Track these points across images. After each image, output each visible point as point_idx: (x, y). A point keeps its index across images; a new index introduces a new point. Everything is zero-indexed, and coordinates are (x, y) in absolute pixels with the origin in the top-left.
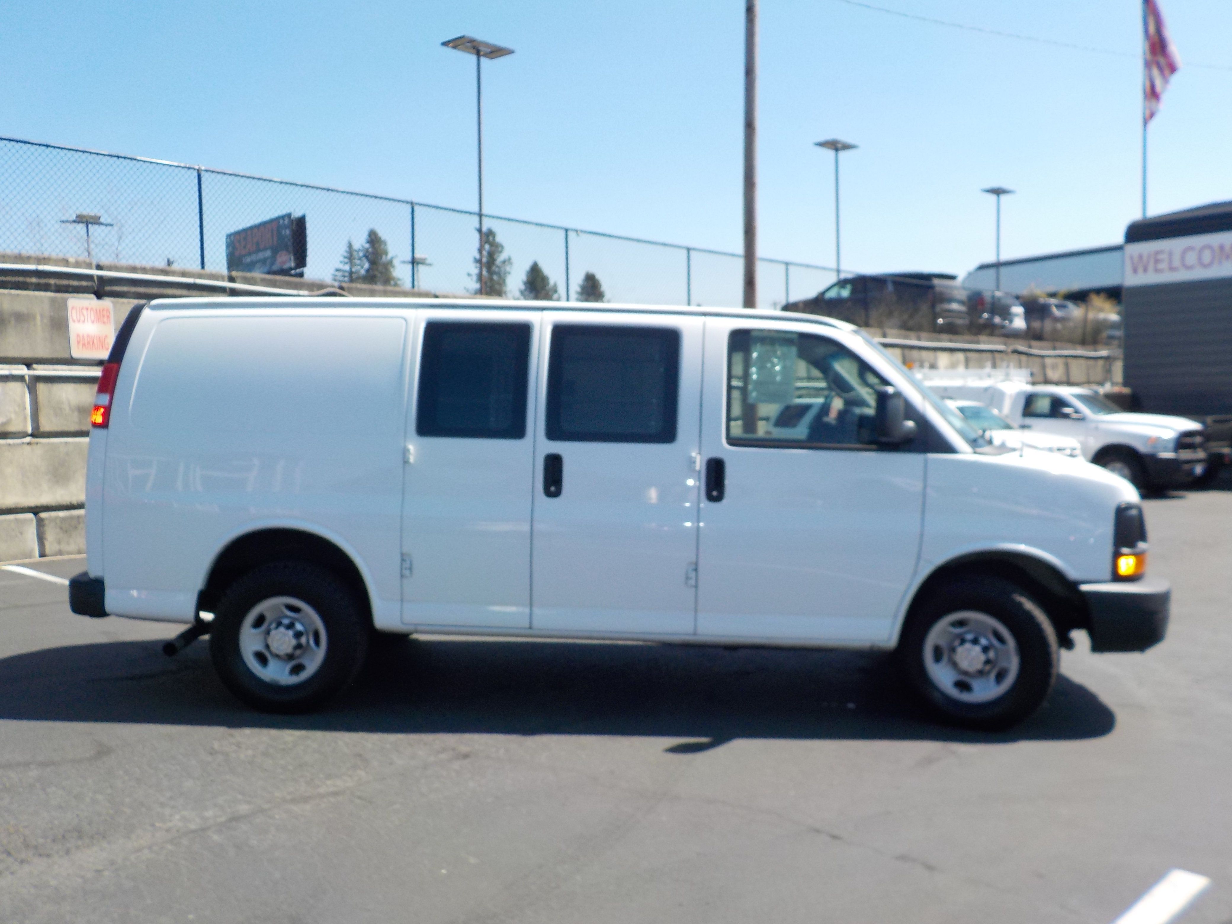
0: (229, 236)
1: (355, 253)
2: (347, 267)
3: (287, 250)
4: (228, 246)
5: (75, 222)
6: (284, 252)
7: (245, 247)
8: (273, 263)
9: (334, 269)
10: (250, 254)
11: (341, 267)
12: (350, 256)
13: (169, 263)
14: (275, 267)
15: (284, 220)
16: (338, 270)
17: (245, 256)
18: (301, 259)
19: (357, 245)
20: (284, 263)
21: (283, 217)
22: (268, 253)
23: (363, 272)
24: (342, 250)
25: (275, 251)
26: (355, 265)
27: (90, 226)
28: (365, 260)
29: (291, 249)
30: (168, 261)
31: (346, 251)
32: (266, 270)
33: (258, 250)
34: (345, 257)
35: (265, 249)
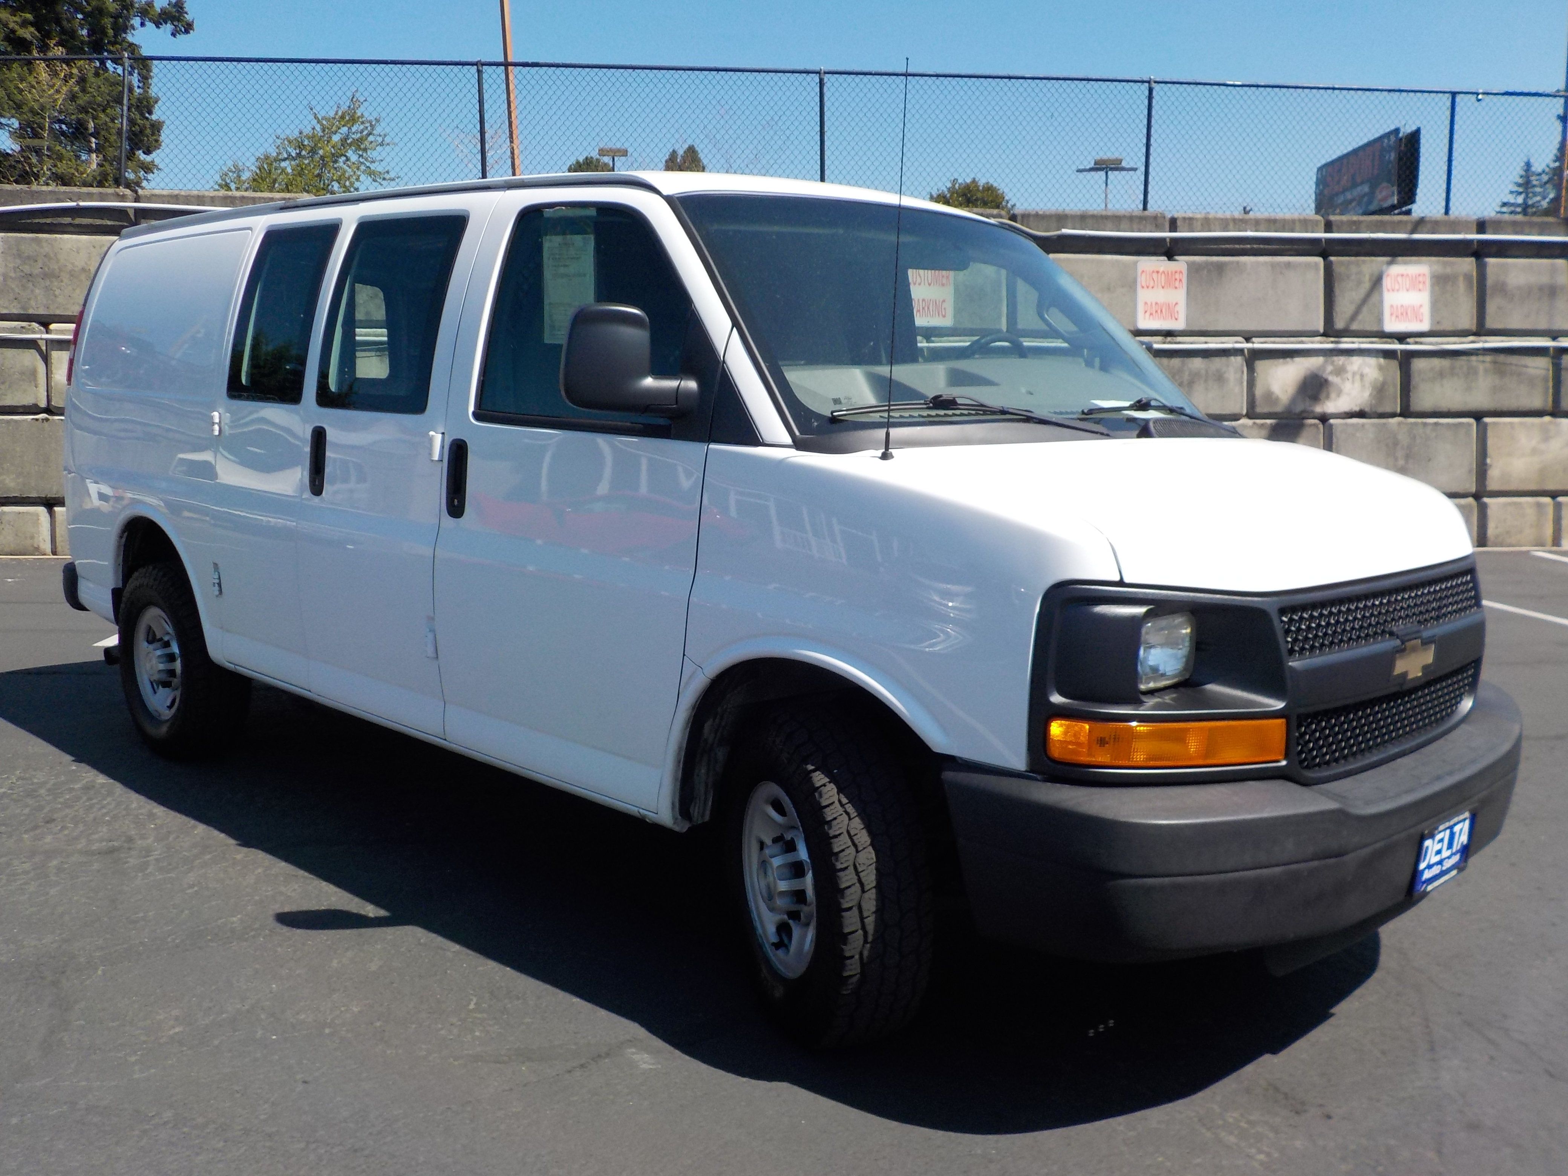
0: (1320, 169)
1: (1534, 180)
2: (1520, 200)
3: (1389, 181)
4: (1317, 184)
5: (1091, 170)
6: (1385, 184)
7: (1339, 182)
8: (1370, 202)
9: (1499, 202)
10: (1344, 191)
11: (1511, 199)
12: (1526, 184)
13: (1246, 211)
14: (1372, 208)
15: (1389, 140)
16: (1504, 204)
17: (1337, 194)
18: (1408, 194)
19: (1537, 167)
20: (1385, 199)
21: (1388, 135)
22: (1366, 188)
23: (1545, 204)
24: (1515, 173)
25: (1374, 184)
26: (1535, 194)
27: (1110, 172)
28: (1549, 186)
29: (1394, 178)
30: (1245, 208)
31: (1521, 177)
32: (1361, 211)
33: (1354, 185)
34: (1519, 185)
35: (1362, 183)
